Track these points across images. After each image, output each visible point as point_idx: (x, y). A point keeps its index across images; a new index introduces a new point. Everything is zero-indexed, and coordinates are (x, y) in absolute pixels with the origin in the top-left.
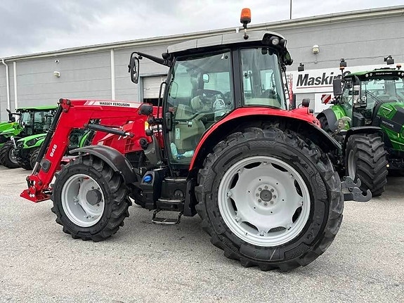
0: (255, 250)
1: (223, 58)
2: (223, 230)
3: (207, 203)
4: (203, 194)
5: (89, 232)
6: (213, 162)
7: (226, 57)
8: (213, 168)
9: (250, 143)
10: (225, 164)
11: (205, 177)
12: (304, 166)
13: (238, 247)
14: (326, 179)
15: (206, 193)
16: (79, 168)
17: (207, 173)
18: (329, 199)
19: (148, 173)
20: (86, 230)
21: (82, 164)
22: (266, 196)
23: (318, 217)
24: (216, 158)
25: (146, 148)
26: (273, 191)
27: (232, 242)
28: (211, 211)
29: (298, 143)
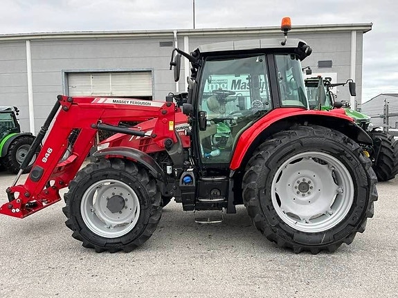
0: (307, 236)
1: (257, 61)
2: (276, 222)
3: (261, 198)
4: (256, 190)
5: (121, 242)
6: (266, 159)
7: (261, 61)
8: (267, 164)
9: (303, 140)
10: (279, 160)
11: (259, 174)
12: (349, 158)
13: (292, 236)
14: (366, 168)
15: (260, 189)
16: (107, 172)
17: (260, 170)
18: (369, 186)
19: (184, 174)
20: (116, 241)
21: (111, 169)
22: (304, 187)
23: (361, 201)
24: (270, 155)
25: (169, 149)
26: (309, 182)
27: (286, 232)
28: (264, 206)
29: (344, 139)
